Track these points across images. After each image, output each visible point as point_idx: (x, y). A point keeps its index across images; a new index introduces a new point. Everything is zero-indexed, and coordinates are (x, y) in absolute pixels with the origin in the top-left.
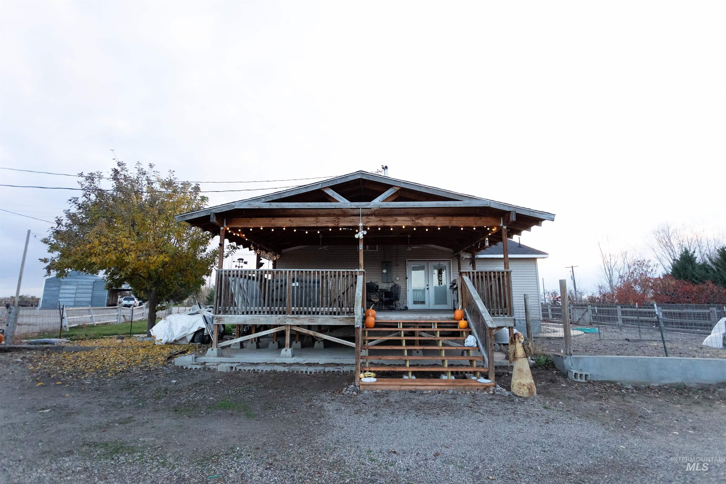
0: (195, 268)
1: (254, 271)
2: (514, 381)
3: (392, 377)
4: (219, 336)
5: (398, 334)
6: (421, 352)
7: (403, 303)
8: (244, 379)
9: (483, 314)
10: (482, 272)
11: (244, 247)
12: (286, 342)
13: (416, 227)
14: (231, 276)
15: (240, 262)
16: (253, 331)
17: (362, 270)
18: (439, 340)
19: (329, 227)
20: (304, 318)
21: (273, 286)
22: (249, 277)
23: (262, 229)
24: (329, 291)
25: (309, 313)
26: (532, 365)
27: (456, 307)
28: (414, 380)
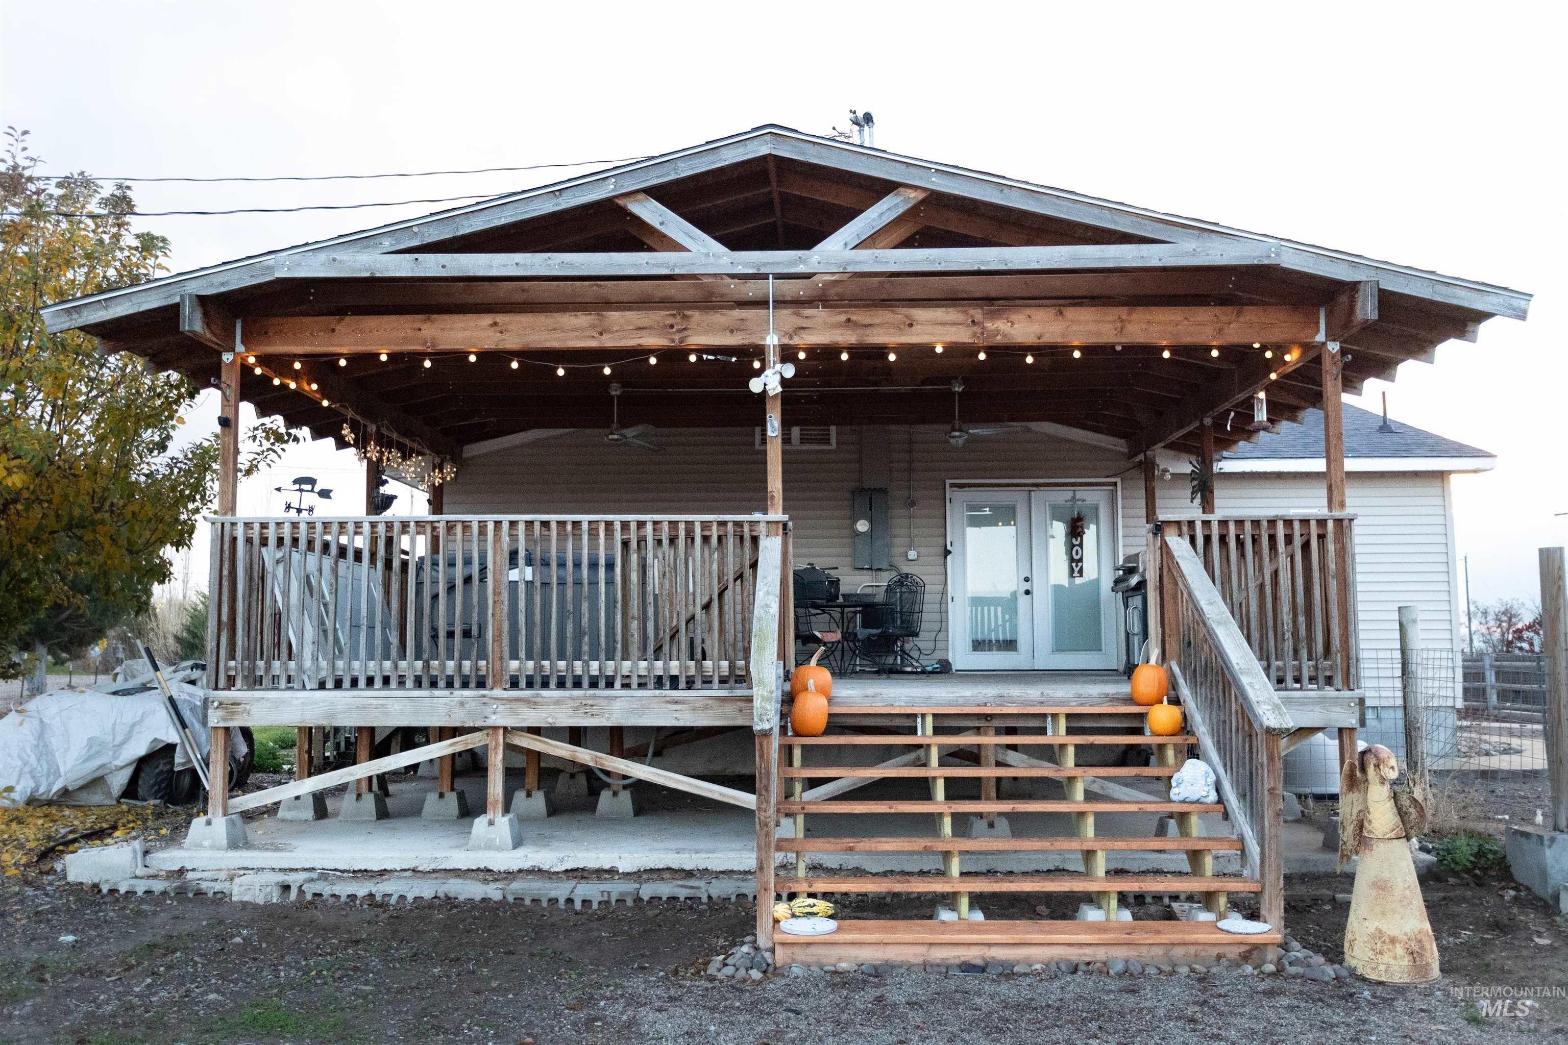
0: (129, 516)
1: (358, 525)
2: (1355, 924)
3: (895, 918)
4: (231, 774)
5: (918, 758)
6: (1003, 825)
7: (931, 645)
8: (336, 929)
9: (1245, 680)
10: (1240, 523)
11: (318, 433)
12: (490, 790)
13: (989, 350)
14: (272, 541)
15: (301, 490)
16: (363, 751)
17: (777, 514)
18: (1071, 780)
19: (650, 352)
20: (558, 702)
21: (435, 582)
22: (342, 552)
23: (384, 358)
24: (650, 599)
25: (577, 684)
26: (1425, 871)
27: (1138, 659)
28: (979, 924)
